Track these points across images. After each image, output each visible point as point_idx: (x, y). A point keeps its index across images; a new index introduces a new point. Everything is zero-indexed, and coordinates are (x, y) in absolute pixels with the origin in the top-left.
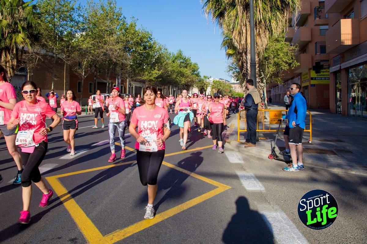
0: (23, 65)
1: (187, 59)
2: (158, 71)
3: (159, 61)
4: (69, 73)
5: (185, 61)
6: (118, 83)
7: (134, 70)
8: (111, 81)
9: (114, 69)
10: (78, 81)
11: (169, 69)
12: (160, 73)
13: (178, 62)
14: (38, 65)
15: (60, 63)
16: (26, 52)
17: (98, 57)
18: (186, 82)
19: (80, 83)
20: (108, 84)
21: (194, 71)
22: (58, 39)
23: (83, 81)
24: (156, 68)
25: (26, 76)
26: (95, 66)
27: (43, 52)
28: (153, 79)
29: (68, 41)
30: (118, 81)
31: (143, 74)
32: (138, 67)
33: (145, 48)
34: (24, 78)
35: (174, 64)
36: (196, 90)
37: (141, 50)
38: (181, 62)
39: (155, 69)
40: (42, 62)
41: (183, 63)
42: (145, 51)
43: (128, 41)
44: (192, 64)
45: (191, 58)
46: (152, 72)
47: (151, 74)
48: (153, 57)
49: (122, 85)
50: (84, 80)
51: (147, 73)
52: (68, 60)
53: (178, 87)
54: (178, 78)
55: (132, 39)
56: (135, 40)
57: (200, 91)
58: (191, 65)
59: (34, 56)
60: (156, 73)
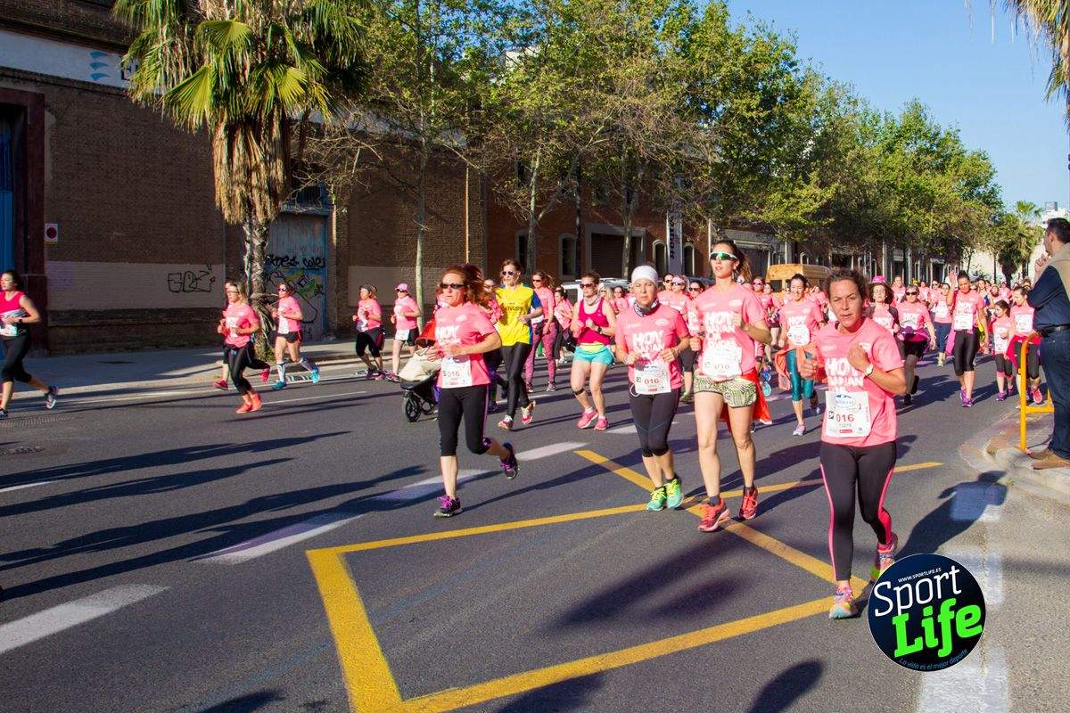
0: (310, 181)
1: (943, 135)
2: (823, 185)
3: (828, 148)
4: (482, 204)
5: (938, 146)
6: (671, 235)
7: (730, 187)
8: (643, 229)
9: (651, 186)
10: (519, 233)
11: (865, 177)
12: (829, 194)
13: (911, 150)
14: (364, 176)
15: (445, 166)
16: (320, 131)
17: (585, 140)
18: (942, 228)
19: (523, 240)
20: (627, 241)
21: (973, 184)
22: (436, 78)
23: (530, 232)
24: (814, 176)
25: (326, 219)
26: (578, 175)
27: (379, 128)
28: (803, 221)
29: (471, 86)
30: (671, 230)
31: (765, 201)
32: (745, 175)
33: (768, 101)
34: (318, 226)
35: (894, 160)
36: (982, 261)
37: (749, 109)
38: (920, 151)
39: (807, 181)
40: (378, 167)
41: (928, 152)
42: (766, 113)
43: (698, 77)
44: (966, 155)
45: (959, 134)
46: (797, 191)
47: (792, 200)
48: (804, 132)
49: (687, 244)
50: (536, 228)
51: (776, 196)
52: (474, 155)
53: (913, 248)
54: (909, 212)
55: (716, 67)
56: (723, 70)
57: (1000, 261)
58: (959, 162)
59: (350, 146)
60: (811, 196)
